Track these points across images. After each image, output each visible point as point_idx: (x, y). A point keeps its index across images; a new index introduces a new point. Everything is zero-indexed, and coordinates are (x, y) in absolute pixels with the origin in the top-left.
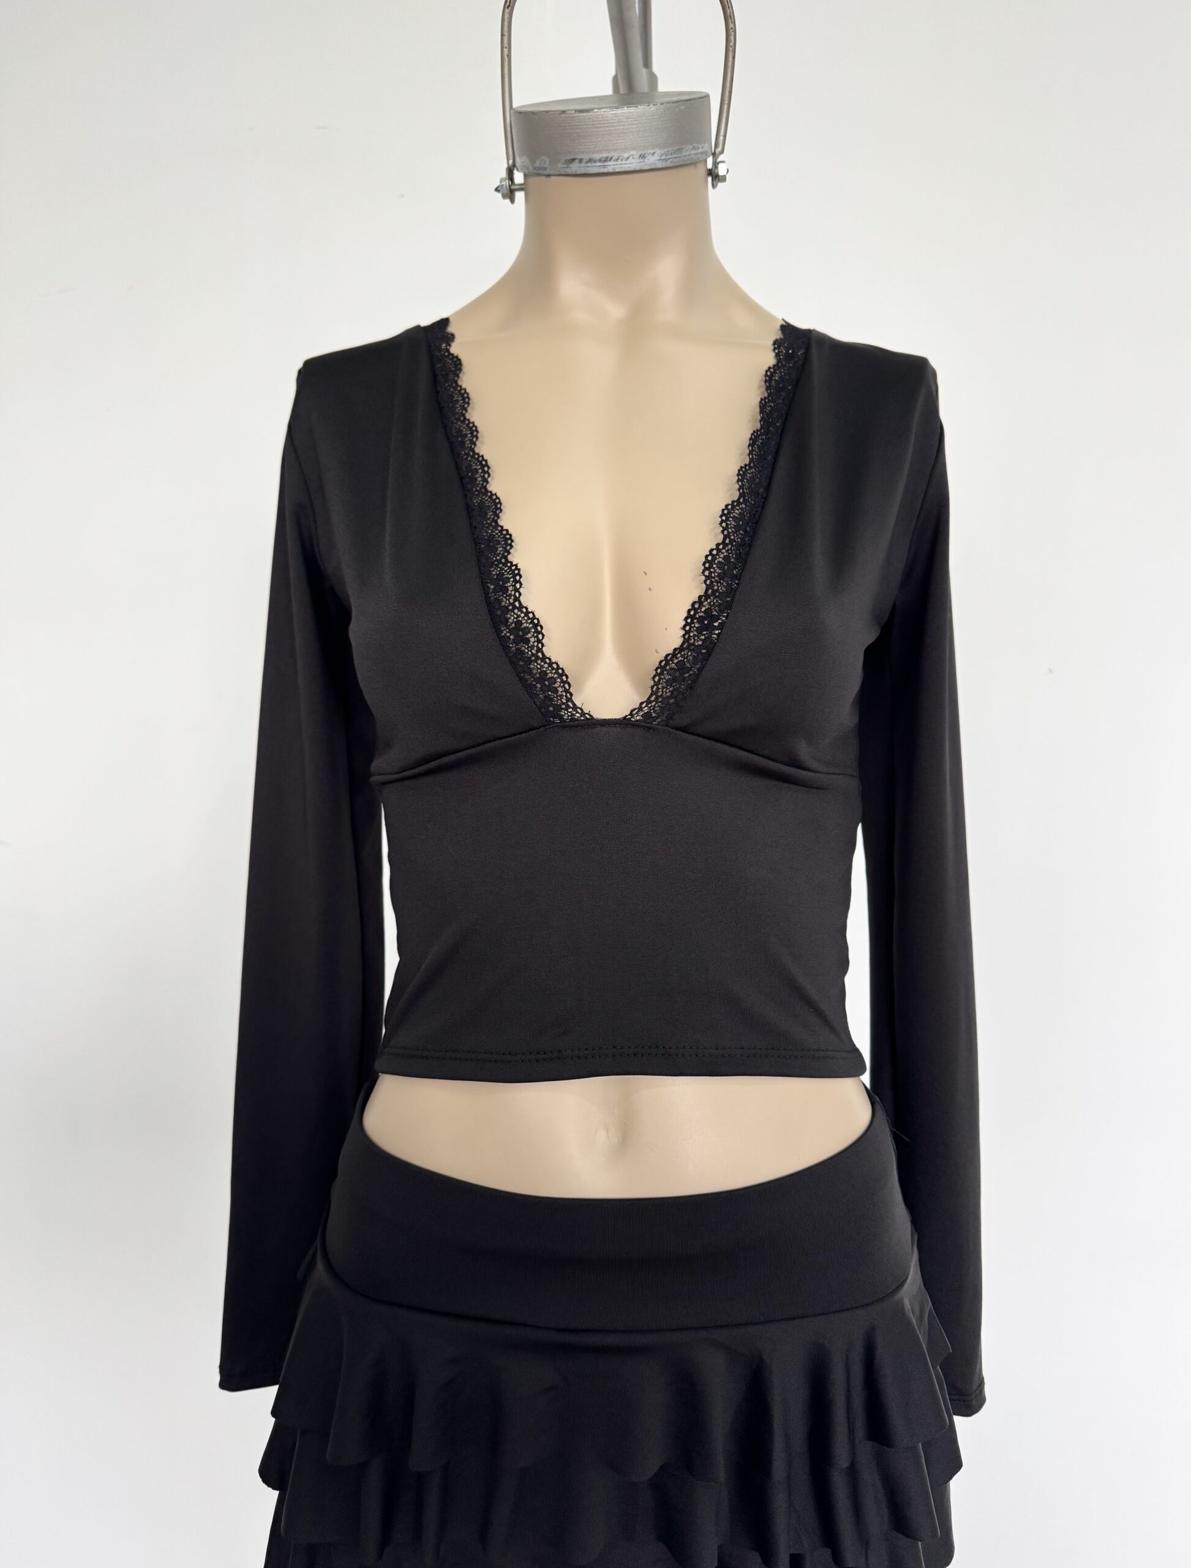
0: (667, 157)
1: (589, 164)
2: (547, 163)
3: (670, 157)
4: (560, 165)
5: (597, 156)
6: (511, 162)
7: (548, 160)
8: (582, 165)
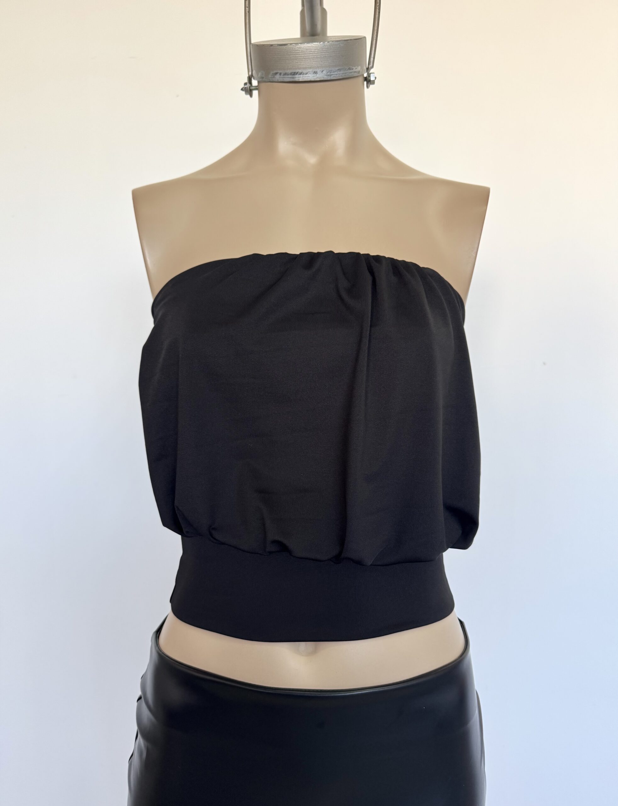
1: (285, 76)
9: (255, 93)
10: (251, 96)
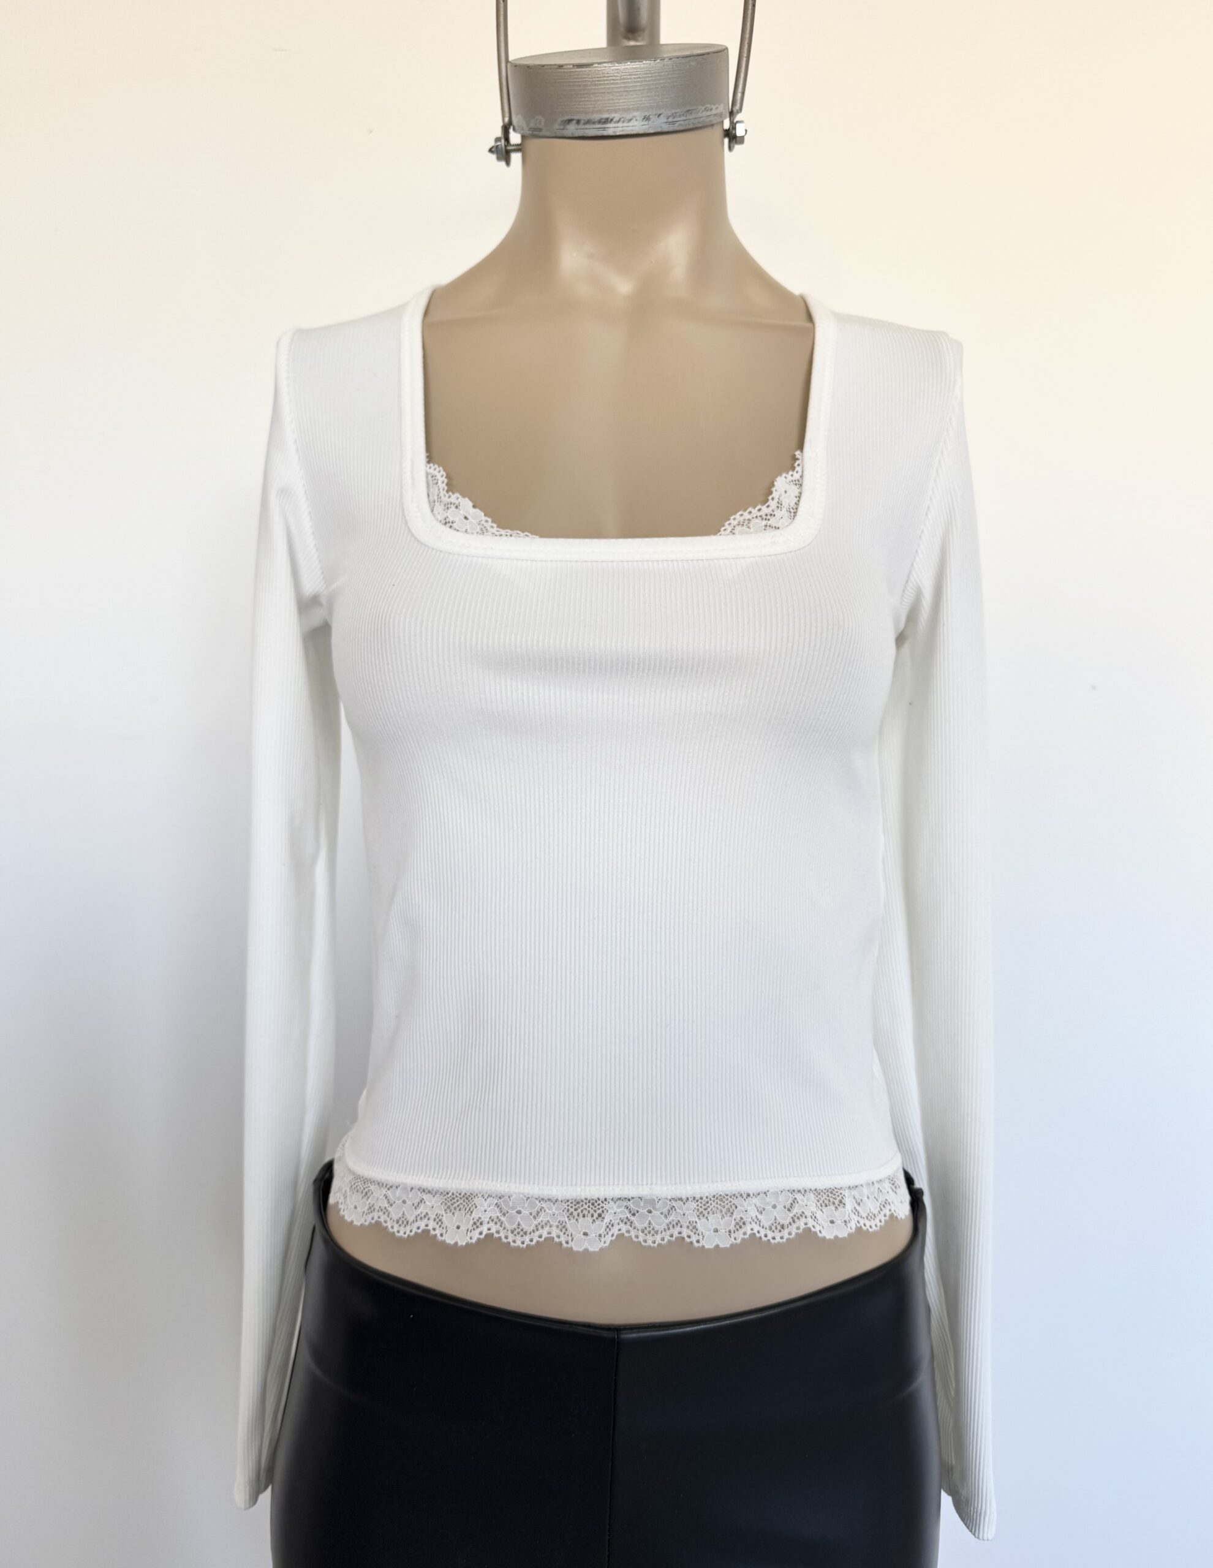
0: (675, 120)
1: (588, 126)
2: (543, 124)
3: (678, 119)
4: (556, 126)
5: (597, 117)
7: (543, 120)
8: (581, 126)
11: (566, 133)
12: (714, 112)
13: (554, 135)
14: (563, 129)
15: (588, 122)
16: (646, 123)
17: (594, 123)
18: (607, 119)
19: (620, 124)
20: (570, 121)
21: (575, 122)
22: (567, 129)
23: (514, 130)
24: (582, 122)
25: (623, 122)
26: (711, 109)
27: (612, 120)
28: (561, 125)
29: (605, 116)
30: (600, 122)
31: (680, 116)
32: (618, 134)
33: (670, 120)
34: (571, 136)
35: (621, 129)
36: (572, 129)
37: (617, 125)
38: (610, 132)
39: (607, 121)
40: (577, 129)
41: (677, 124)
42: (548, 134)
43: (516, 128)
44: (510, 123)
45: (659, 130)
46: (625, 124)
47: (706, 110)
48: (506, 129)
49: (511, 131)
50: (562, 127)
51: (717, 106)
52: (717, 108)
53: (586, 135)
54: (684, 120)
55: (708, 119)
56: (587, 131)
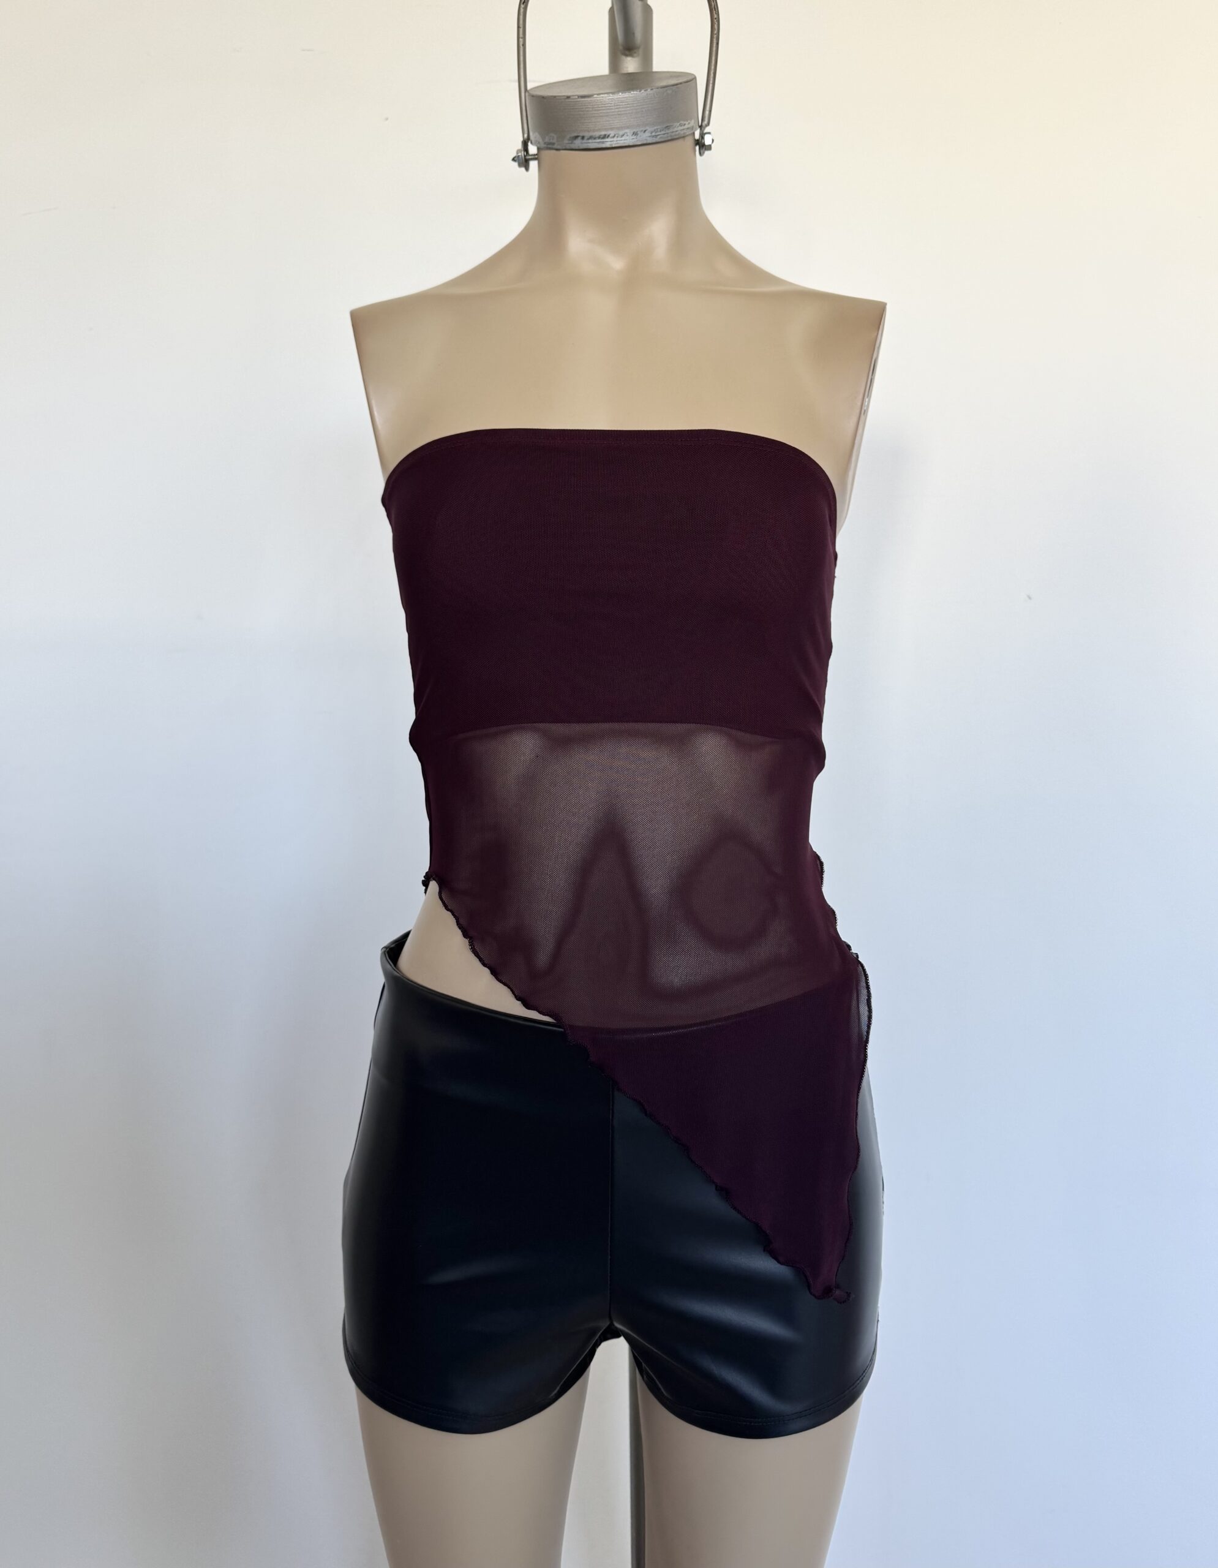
0: (657, 134)
1: (590, 141)
2: (555, 139)
3: (659, 133)
4: (566, 141)
5: (597, 134)
6: (526, 136)
7: (555, 137)
8: (585, 141)
9: (534, 165)
10: (527, 169)
11: (573, 146)
12: (686, 126)
13: (564, 148)
14: (571, 143)
15: (591, 138)
16: (634, 137)
17: (595, 139)
18: (605, 135)
19: (615, 139)
20: (577, 137)
21: (580, 138)
22: (575, 144)
23: (531, 143)
24: (586, 138)
25: (617, 137)
26: (685, 125)
27: (609, 136)
28: (569, 140)
29: (603, 133)
30: (599, 137)
31: (660, 131)
32: (614, 146)
33: (653, 134)
34: (577, 148)
35: (615, 142)
36: (578, 143)
37: (612, 139)
38: (608, 145)
39: (605, 137)
40: (582, 143)
41: (659, 137)
42: (559, 147)
43: (533, 142)
44: (528, 139)
45: (645, 142)
46: (619, 139)
47: (681, 125)
48: (525, 144)
49: (529, 144)
50: (570, 142)
51: (689, 121)
52: (689, 123)
53: (588, 147)
54: (664, 134)
55: (682, 132)
56: (589, 144)
